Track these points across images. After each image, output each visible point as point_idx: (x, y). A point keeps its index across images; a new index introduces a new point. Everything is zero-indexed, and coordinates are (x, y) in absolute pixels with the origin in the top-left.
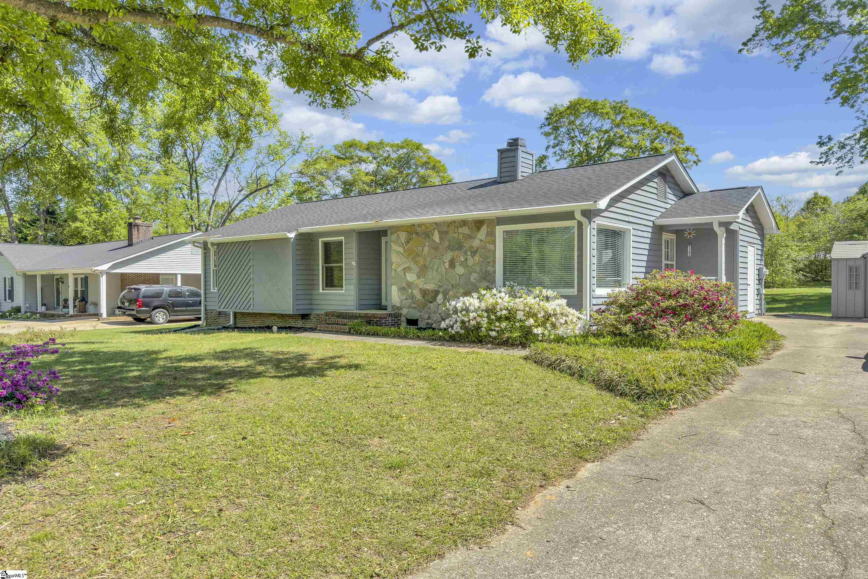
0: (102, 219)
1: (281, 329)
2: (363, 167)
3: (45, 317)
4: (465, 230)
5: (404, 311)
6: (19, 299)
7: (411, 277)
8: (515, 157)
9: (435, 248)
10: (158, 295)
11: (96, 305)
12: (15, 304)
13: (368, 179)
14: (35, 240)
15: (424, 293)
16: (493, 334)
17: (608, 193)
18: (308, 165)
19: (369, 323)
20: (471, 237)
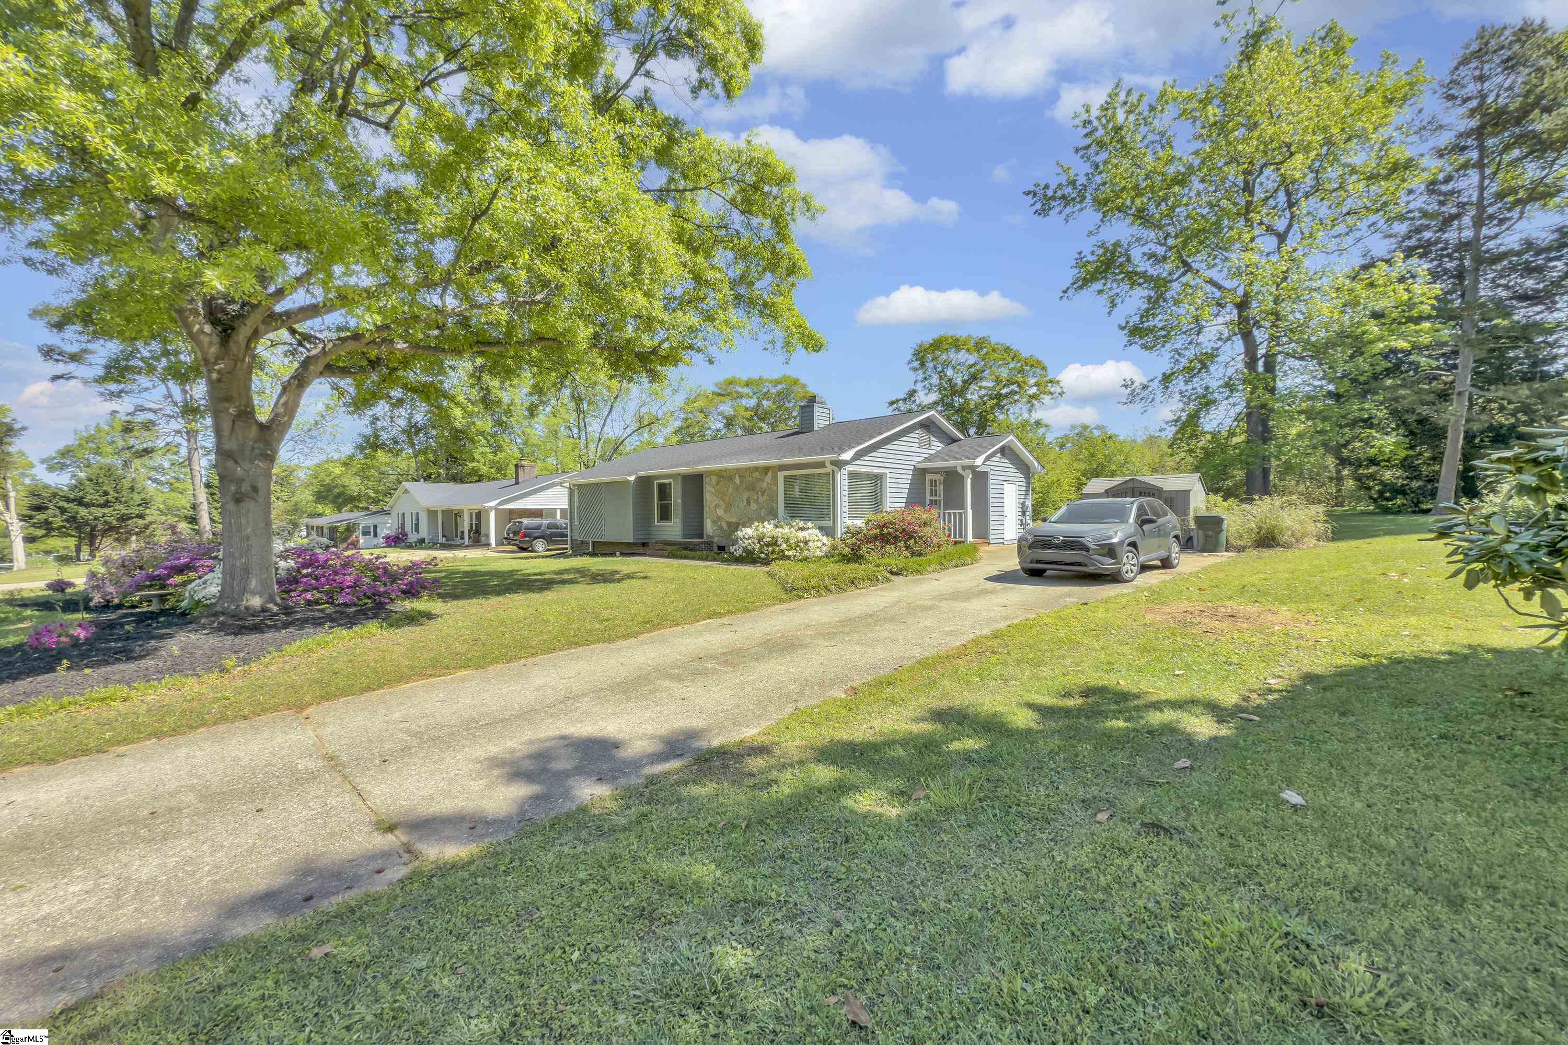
0: (497, 459)
1: (622, 554)
2: (744, 402)
3: (444, 547)
4: (756, 475)
5: (716, 540)
6: (424, 532)
7: (720, 512)
8: (812, 412)
9: (737, 488)
10: (538, 527)
11: (488, 536)
12: (420, 536)
13: (748, 414)
14: (438, 479)
15: (729, 524)
16: (763, 556)
17: (855, 447)
18: (688, 402)
19: (686, 549)
20: (761, 480)
